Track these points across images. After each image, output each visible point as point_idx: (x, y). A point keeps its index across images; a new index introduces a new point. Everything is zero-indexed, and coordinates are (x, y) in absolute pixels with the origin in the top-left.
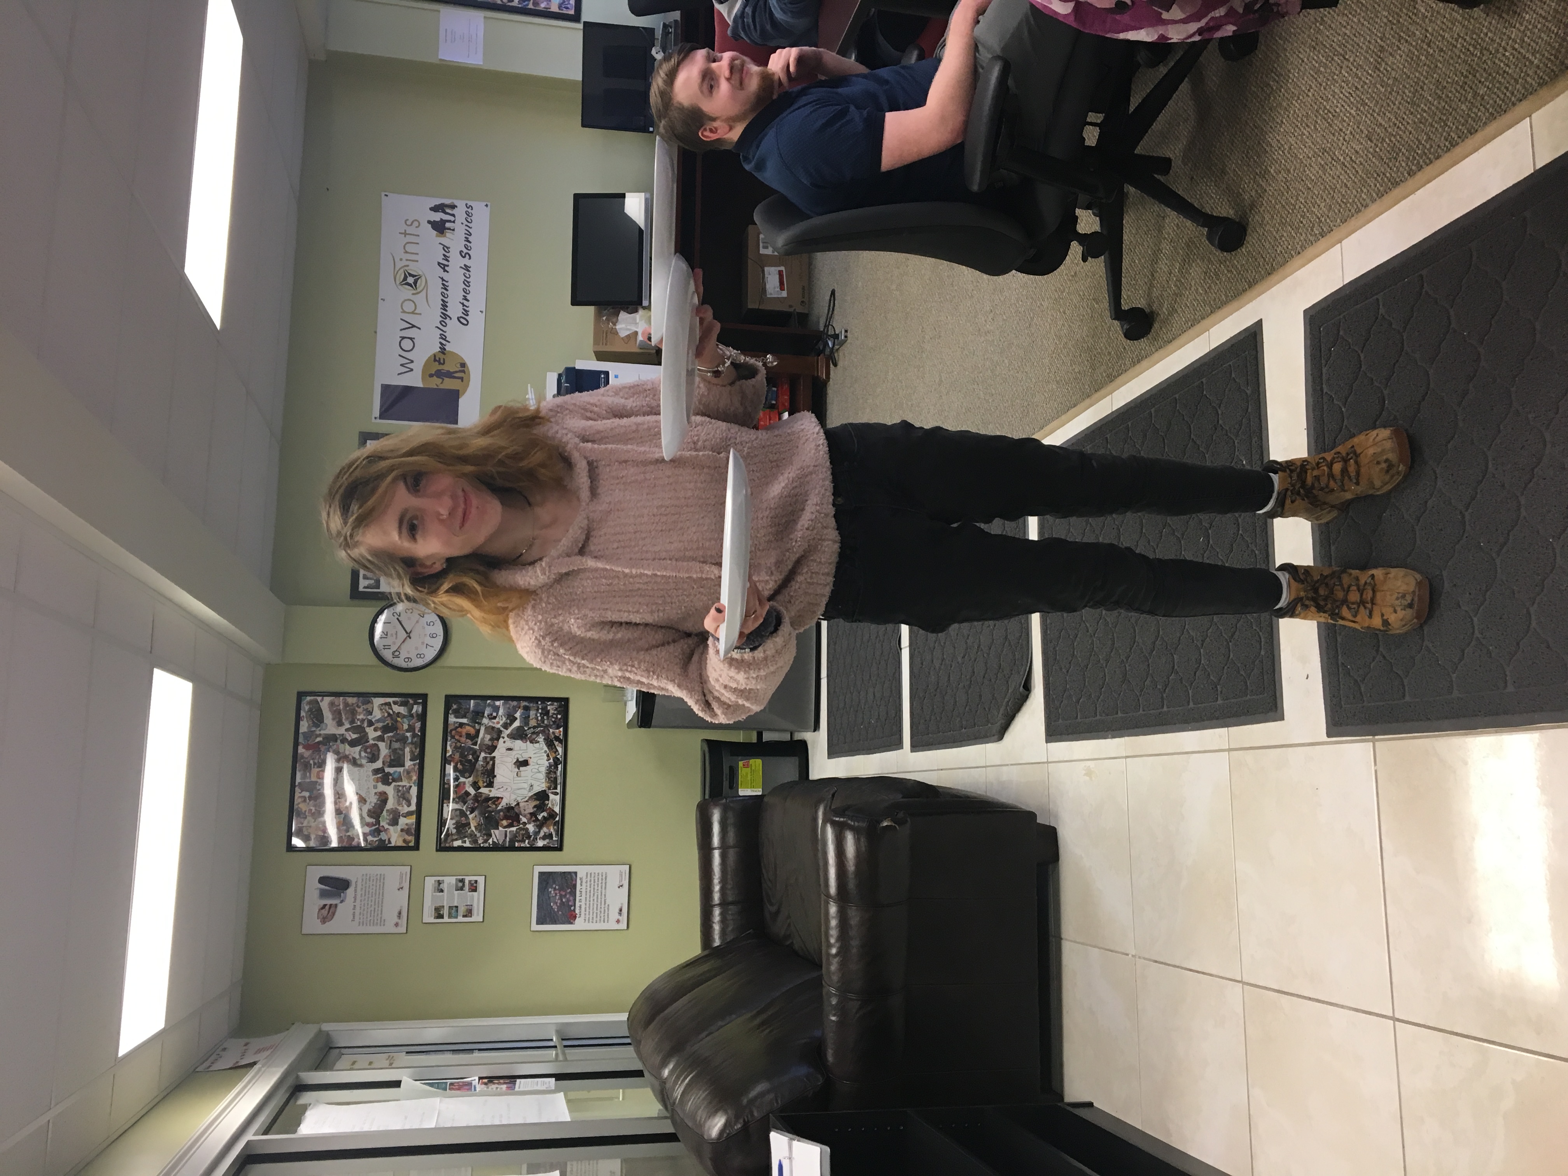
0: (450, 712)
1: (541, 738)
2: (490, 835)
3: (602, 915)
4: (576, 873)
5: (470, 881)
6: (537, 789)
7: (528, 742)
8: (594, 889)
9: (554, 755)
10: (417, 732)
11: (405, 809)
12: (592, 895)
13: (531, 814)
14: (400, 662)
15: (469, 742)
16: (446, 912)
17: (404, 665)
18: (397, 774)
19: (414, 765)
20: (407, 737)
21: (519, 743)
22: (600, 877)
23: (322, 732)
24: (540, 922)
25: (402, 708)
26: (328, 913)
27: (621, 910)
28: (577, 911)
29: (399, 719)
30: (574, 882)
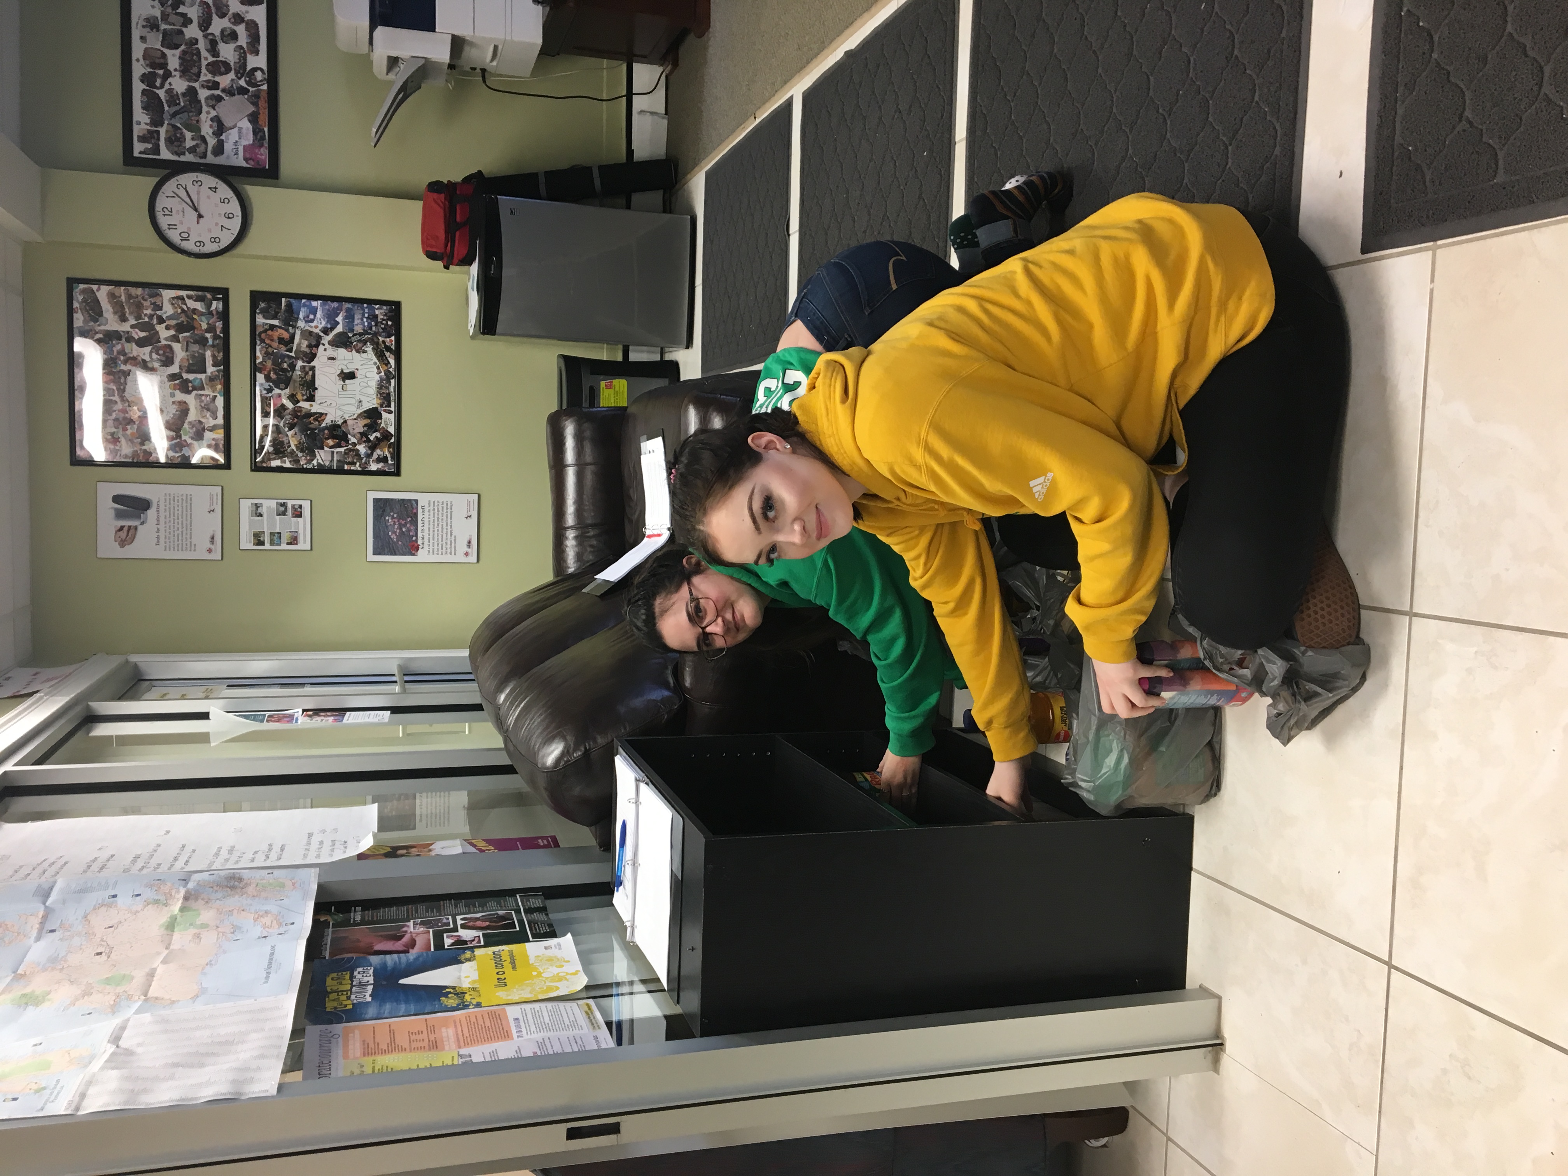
0: (258, 311)
1: (369, 348)
2: (314, 456)
3: (449, 546)
4: (416, 501)
5: (293, 506)
6: (367, 406)
7: (354, 351)
8: (438, 518)
9: (386, 368)
10: (218, 333)
11: (211, 422)
12: (436, 526)
13: (360, 433)
14: (189, 246)
15: (283, 349)
16: (267, 539)
17: (196, 250)
18: (198, 381)
19: (218, 371)
20: (207, 338)
21: (342, 352)
22: (445, 505)
23: (103, 328)
24: (376, 552)
25: (199, 303)
26: (126, 536)
27: (469, 542)
28: (420, 542)
29: (195, 316)
30: (415, 511)
